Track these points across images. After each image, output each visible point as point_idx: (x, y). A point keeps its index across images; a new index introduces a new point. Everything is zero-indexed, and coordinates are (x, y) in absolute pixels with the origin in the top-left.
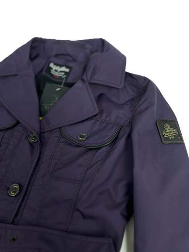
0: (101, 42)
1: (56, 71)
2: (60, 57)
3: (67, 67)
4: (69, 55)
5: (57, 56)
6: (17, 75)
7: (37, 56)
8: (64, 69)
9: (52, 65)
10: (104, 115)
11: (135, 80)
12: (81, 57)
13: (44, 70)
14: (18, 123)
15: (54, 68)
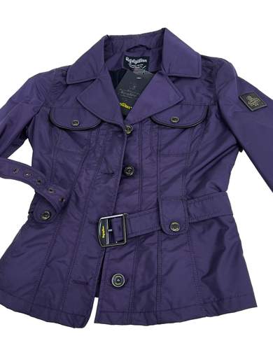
1: (133, 64)
2: (132, 50)
3: (143, 58)
4: (142, 46)
5: (128, 50)
9: (127, 59)
14: (102, 122)
15: (131, 61)
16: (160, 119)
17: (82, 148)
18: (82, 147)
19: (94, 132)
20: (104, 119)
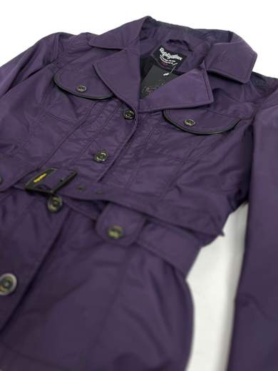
0: (228, 35)
1: (165, 57)
3: (180, 55)
6: (119, 50)
7: (145, 38)
8: (176, 57)
9: (162, 50)
10: (219, 108)
11: (262, 81)
12: (198, 48)
13: (153, 52)
14: (114, 96)
15: (164, 54)
16: (173, 117)
17: (77, 117)
18: (78, 115)
19: (100, 104)
20: (117, 95)
